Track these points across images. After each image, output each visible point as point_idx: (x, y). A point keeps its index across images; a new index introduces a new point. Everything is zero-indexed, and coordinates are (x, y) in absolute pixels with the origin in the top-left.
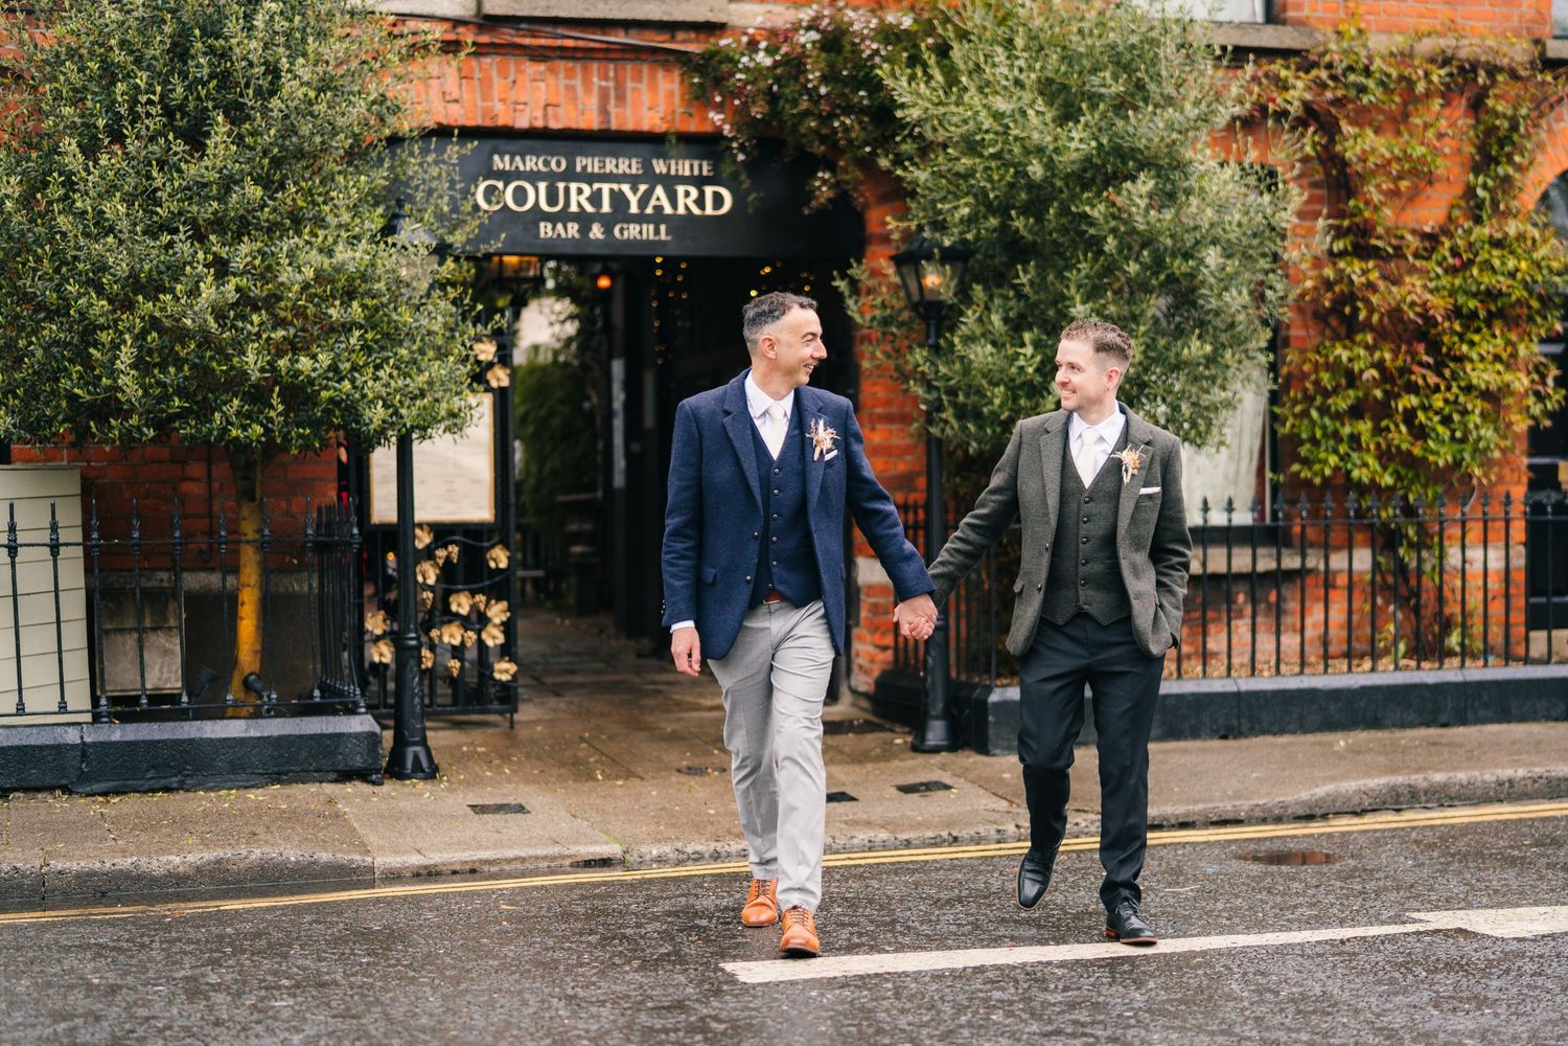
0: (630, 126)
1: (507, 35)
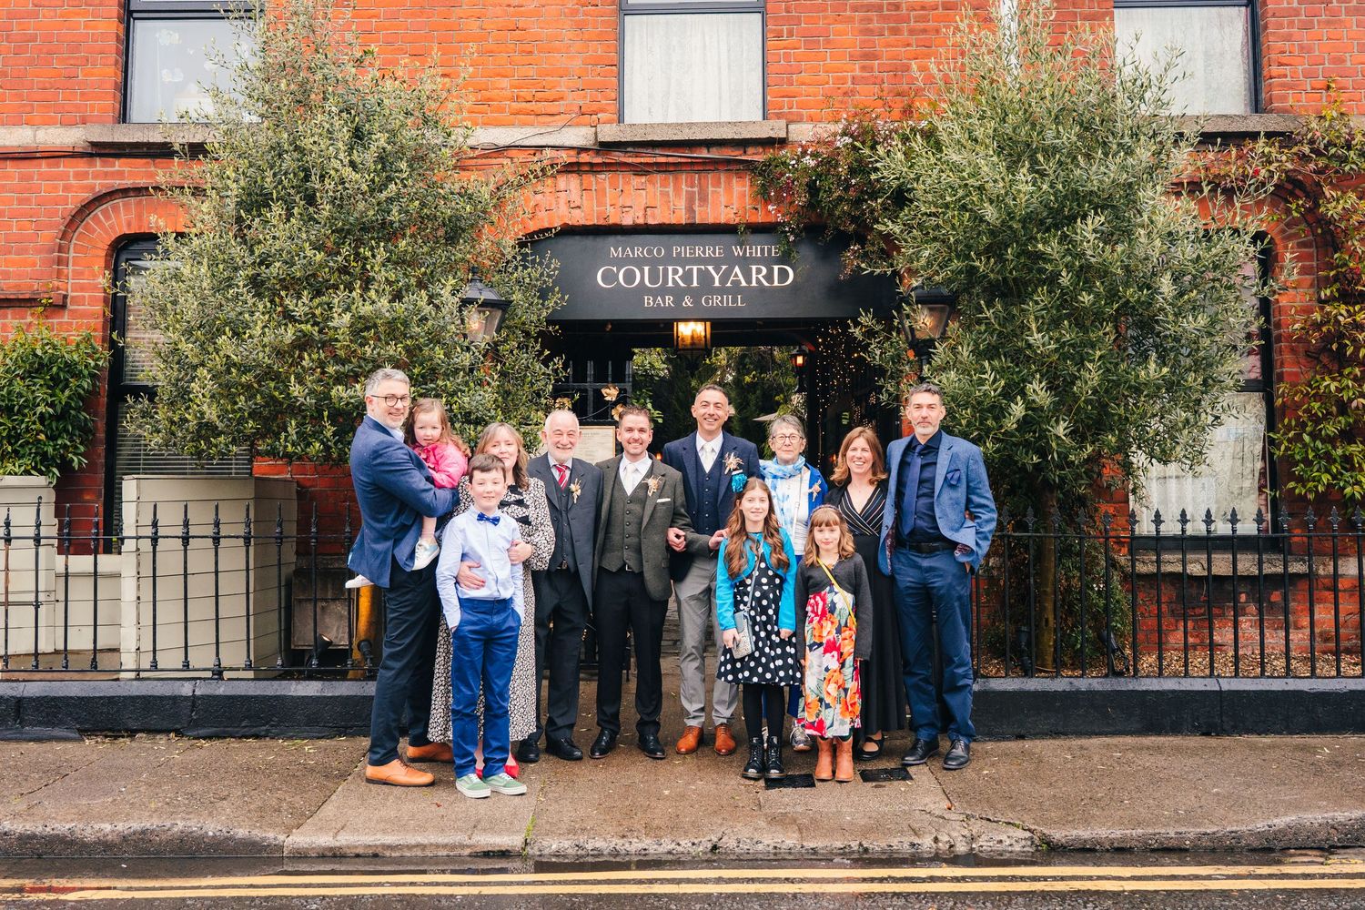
0: (710, 220)
1: (618, 157)
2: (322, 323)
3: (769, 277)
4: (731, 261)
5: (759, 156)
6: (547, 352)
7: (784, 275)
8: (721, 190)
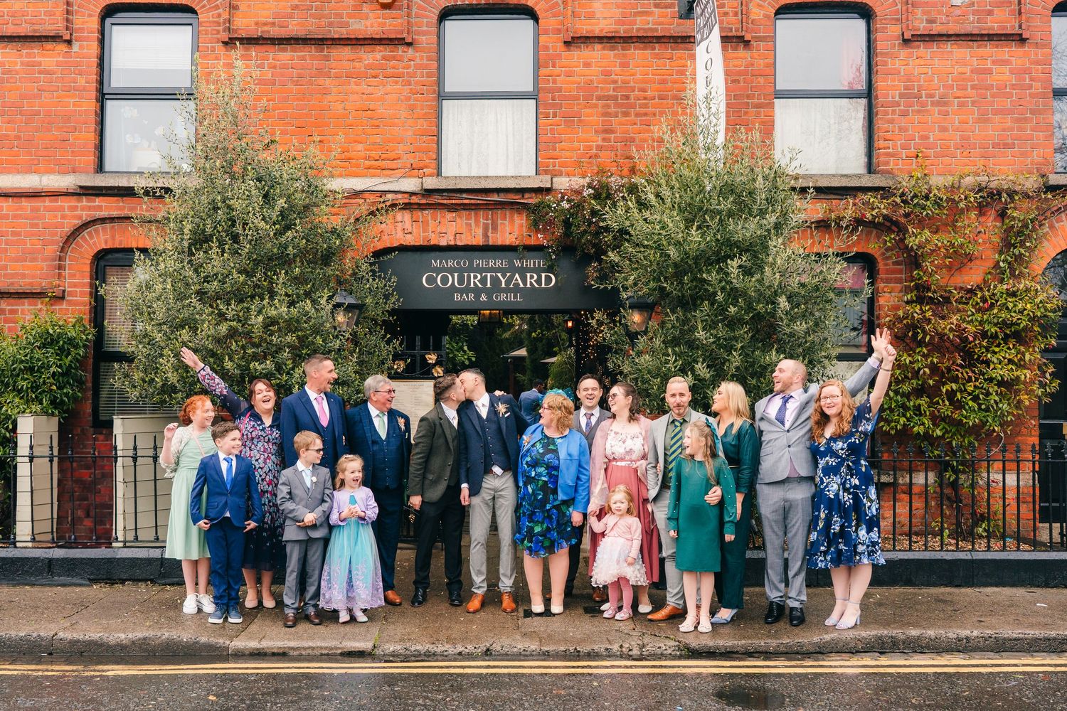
0: (499, 243)
1: (436, 199)
2: (244, 321)
3: (539, 281)
4: (514, 270)
5: (532, 200)
6: (389, 336)
7: (548, 280)
8: (507, 222)
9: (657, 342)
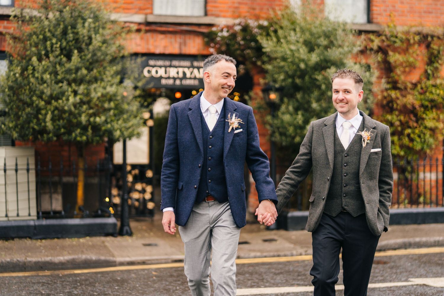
0: (188, 53)
4: (193, 67)
5: (204, 30)
8: (191, 41)
9: (291, 108)
